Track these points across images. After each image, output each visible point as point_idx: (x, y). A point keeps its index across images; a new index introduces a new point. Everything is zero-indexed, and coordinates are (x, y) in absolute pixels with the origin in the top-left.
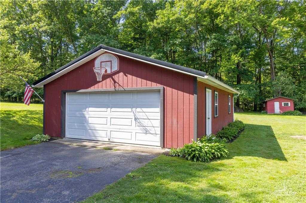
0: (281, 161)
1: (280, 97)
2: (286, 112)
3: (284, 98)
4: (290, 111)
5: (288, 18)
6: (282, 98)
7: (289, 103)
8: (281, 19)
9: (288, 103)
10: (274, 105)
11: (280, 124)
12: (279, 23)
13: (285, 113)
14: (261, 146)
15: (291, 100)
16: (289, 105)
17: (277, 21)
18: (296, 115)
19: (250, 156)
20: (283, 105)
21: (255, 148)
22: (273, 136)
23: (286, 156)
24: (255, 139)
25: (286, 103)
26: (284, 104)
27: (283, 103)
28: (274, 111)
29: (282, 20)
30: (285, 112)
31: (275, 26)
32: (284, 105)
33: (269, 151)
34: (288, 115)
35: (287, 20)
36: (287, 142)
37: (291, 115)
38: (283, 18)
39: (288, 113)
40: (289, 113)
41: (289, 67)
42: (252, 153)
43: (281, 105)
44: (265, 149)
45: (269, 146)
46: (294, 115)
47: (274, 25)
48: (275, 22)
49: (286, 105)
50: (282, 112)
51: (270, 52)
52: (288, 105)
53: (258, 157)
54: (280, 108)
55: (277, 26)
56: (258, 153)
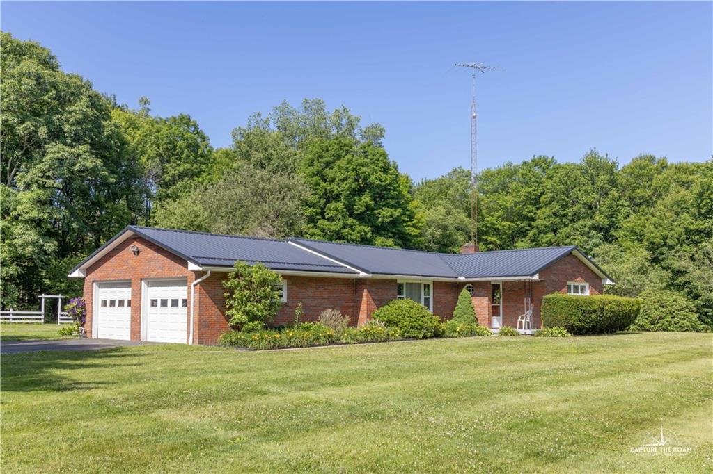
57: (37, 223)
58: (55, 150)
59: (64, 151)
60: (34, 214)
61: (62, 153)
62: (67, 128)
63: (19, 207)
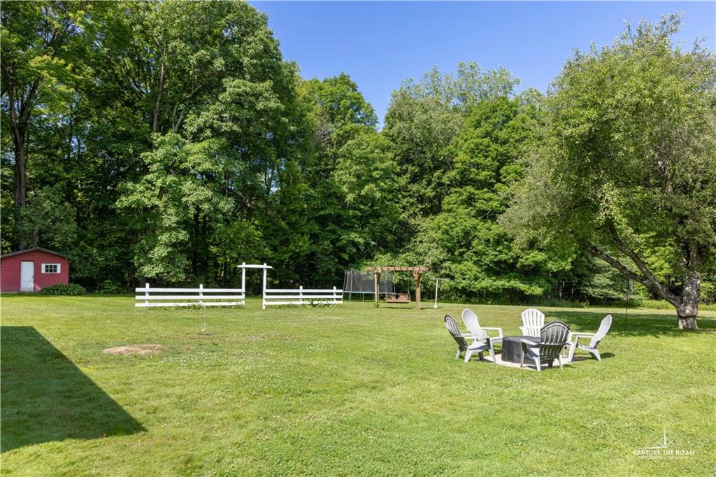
0: (132, 433)
1: (38, 250)
2: (50, 286)
3: (48, 253)
4: (59, 284)
5: (70, 65)
6: (43, 252)
7: (59, 266)
8: (55, 61)
9: (55, 267)
10: (19, 271)
11: (54, 319)
12: (49, 66)
13: (48, 290)
14: (42, 394)
15: (64, 258)
16: (59, 271)
17: (45, 60)
18: (74, 295)
19: (28, 443)
20: (43, 271)
21: (27, 408)
22: (58, 355)
23: (137, 414)
24: (10, 373)
25: (51, 266)
26: (47, 267)
27: (43, 266)
28: (20, 284)
29: (57, 63)
30: (46, 288)
31: (39, 71)
32: (47, 271)
33: (79, 409)
34: (54, 294)
35: (69, 68)
36: (107, 368)
37: (62, 294)
38: (59, 60)
39: (54, 290)
40: (58, 290)
41: (64, 179)
42: (28, 428)
43: (37, 269)
44: (61, 403)
45: (69, 391)
46: (69, 295)
47: (36, 67)
48: (39, 62)
49: (51, 271)
50: (39, 289)
51: (17, 132)
52: (55, 271)
53: (55, 440)
54: (34, 277)
55: (44, 73)
56: (47, 424)
57: (209, 177)
58: (233, 86)
59: (245, 86)
60: (207, 165)
61: (243, 88)
62: (246, 60)
63: (191, 158)
